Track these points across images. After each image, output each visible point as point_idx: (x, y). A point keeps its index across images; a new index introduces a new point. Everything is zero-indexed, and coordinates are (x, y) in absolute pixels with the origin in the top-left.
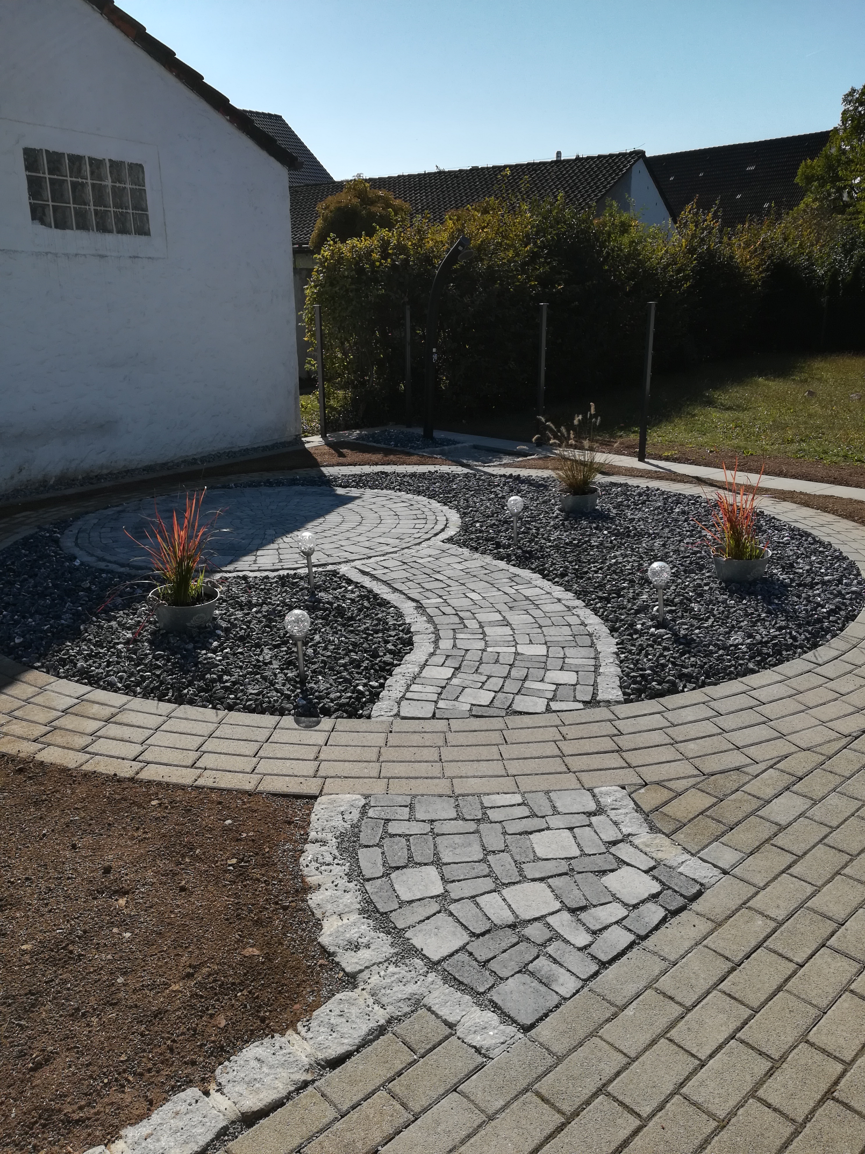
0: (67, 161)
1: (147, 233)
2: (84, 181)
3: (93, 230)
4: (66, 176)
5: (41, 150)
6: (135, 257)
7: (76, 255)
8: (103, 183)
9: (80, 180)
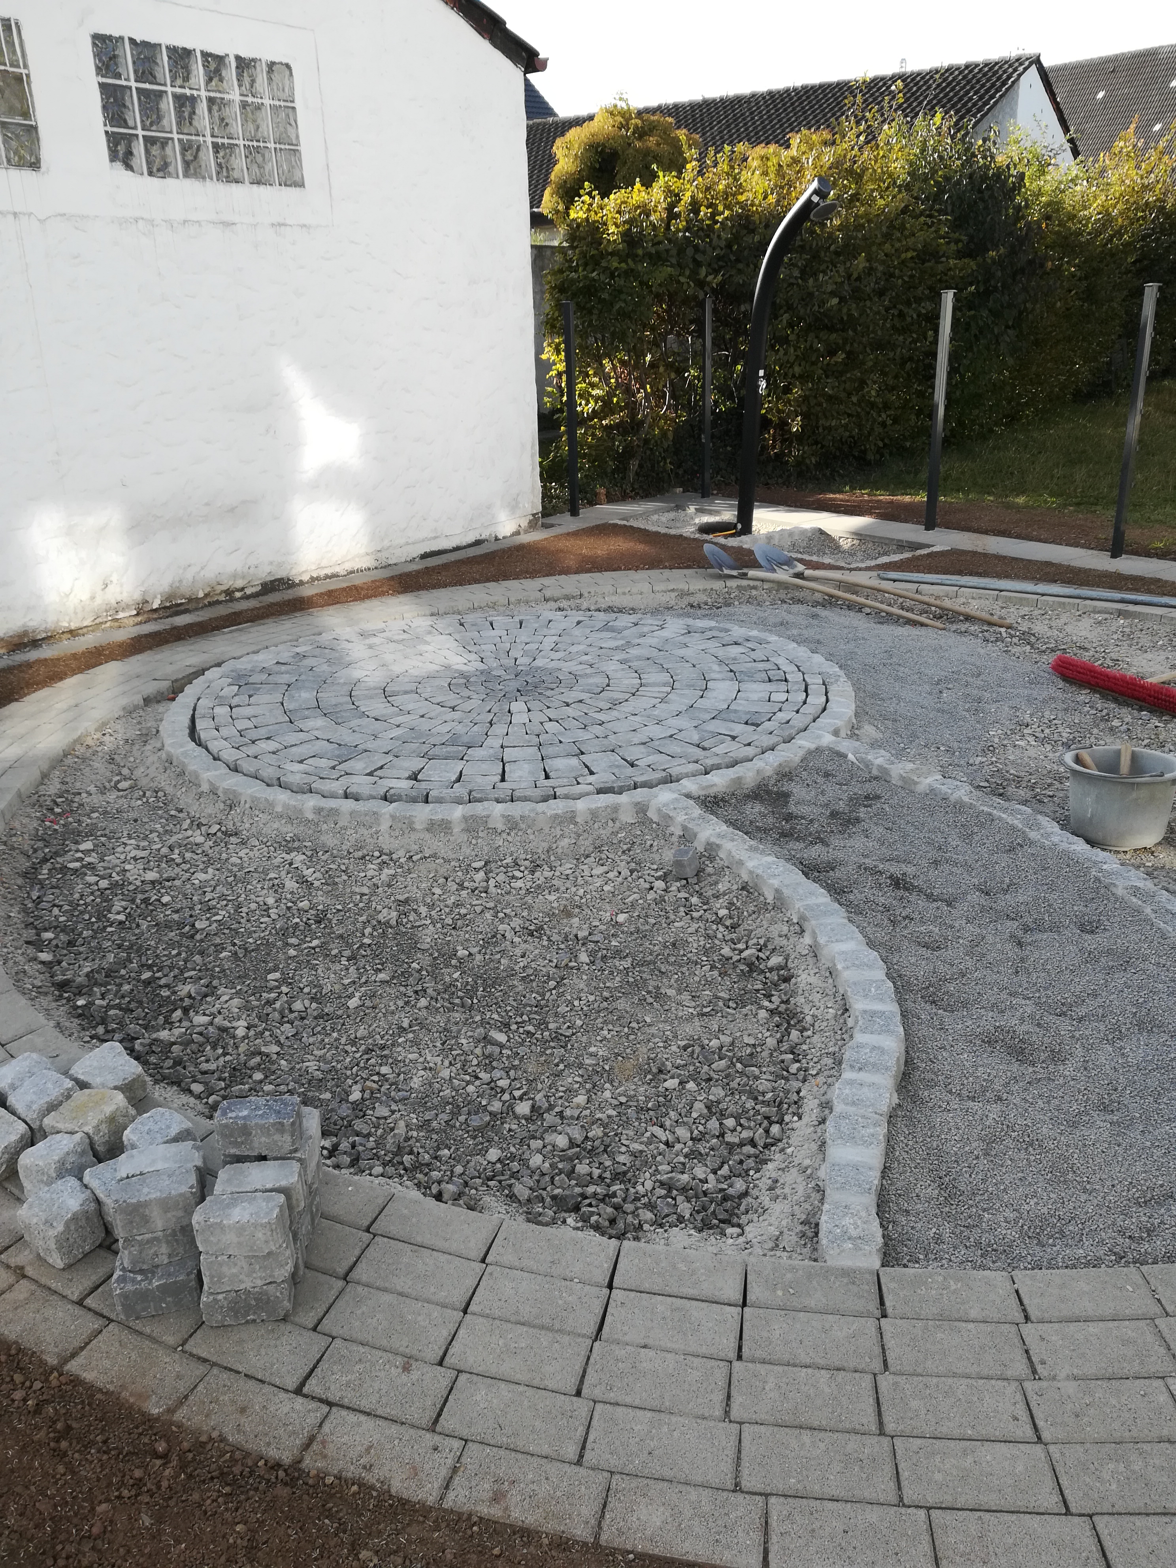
0: (166, 58)
1: (300, 184)
2: (195, 93)
3: (212, 179)
4: (165, 85)
5: (121, 38)
6: (280, 225)
7: (185, 221)
8: (226, 96)
9: (188, 92)
